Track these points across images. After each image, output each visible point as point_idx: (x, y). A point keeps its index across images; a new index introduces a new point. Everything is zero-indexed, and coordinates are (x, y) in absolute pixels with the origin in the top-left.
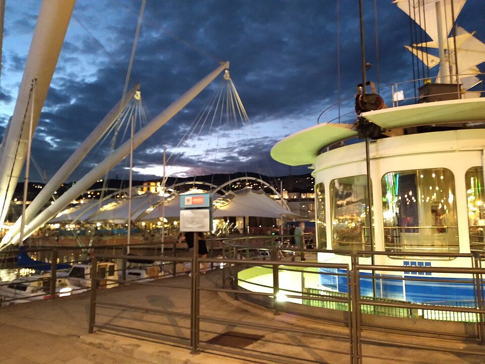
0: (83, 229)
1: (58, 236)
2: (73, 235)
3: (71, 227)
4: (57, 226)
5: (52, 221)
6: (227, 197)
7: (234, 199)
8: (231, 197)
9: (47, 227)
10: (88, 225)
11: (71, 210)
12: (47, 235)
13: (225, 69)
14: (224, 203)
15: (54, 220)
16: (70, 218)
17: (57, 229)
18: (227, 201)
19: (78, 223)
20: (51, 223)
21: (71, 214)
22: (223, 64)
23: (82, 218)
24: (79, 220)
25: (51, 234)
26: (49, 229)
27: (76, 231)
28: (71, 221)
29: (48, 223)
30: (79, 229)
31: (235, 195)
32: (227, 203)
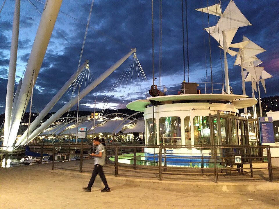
0: (57, 139)
1: (44, 143)
2: (51, 142)
3: (51, 138)
4: (43, 137)
5: (40, 135)
6: (134, 122)
7: (137, 123)
8: (135, 122)
9: (38, 138)
10: (60, 137)
11: (51, 128)
12: (38, 142)
13: (134, 53)
14: (131, 125)
15: (42, 134)
16: (50, 133)
17: (43, 139)
18: (134, 124)
19: (55, 136)
20: (40, 136)
21: (51, 131)
22: (132, 50)
23: (56, 133)
24: (55, 134)
25: (40, 142)
26: (39, 139)
27: (53, 140)
28: (51, 134)
29: (38, 136)
30: (55, 139)
31: (138, 120)
32: (133, 125)
